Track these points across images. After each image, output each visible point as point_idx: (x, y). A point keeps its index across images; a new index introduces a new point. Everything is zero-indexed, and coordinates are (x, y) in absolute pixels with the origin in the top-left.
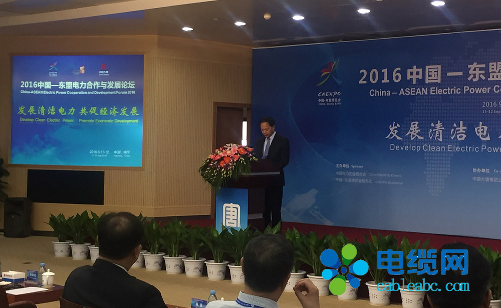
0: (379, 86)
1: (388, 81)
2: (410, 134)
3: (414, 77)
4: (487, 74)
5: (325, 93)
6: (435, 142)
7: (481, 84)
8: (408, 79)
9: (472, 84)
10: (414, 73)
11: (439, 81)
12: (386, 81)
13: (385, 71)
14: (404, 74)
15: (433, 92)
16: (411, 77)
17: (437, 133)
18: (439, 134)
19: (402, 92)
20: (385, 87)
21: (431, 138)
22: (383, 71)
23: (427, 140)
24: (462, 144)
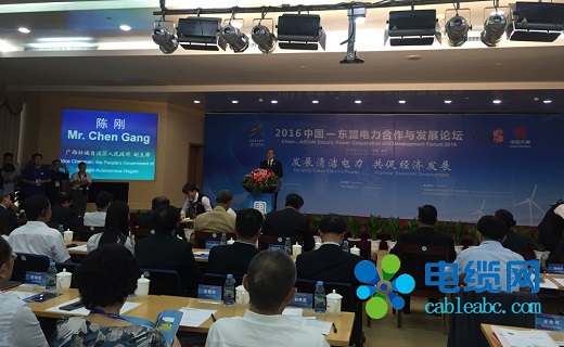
0: (288, 138)
1: (293, 136)
2: (306, 164)
4: (348, 135)
5: (254, 141)
6: (320, 168)
7: (345, 140)
8: (305, 135)
9: (340, 140)
10: (308, 133)
11: (322, 137)
13: (291, 131)
14: (303, 134)
15: (318, 143)
18: (322, 164)
19: (301, 142)
20: (291, 139)
21: (317, 166)
23: (315, 167)
24: (334, 169)
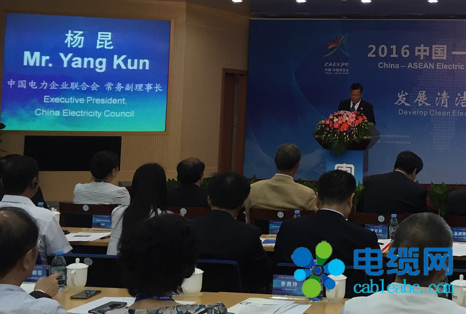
0: (388, 59)
1: (397, 56)
2: (418, 101)
3: (422, 54)
5: (332, 64)
6: (441, 108)
8: (416, 54)
10: (421, 51)
11: (445, 58)
12: (394, 55)
13: (394, 47)
14: (412, 51)
15: (439, 67)
16: (419, 53)
17: (443, 100)
18: (445, 102)
19: (410, 66)
20: (394, 61)
21: (437, 105)
22: (392, 47)
23: (433, 106)
